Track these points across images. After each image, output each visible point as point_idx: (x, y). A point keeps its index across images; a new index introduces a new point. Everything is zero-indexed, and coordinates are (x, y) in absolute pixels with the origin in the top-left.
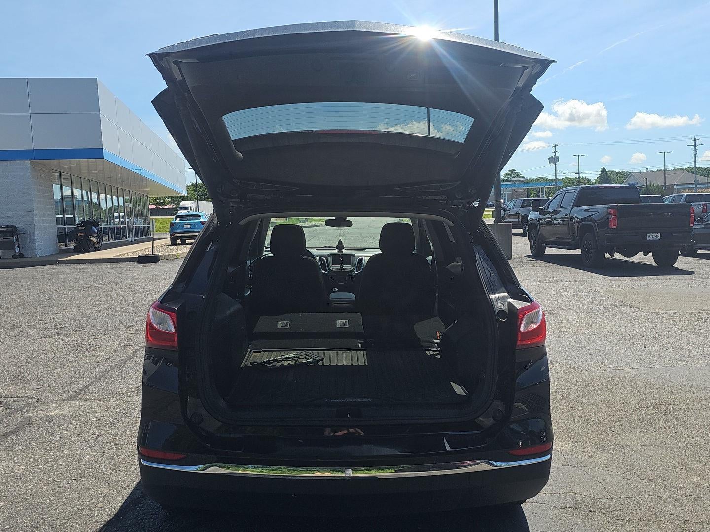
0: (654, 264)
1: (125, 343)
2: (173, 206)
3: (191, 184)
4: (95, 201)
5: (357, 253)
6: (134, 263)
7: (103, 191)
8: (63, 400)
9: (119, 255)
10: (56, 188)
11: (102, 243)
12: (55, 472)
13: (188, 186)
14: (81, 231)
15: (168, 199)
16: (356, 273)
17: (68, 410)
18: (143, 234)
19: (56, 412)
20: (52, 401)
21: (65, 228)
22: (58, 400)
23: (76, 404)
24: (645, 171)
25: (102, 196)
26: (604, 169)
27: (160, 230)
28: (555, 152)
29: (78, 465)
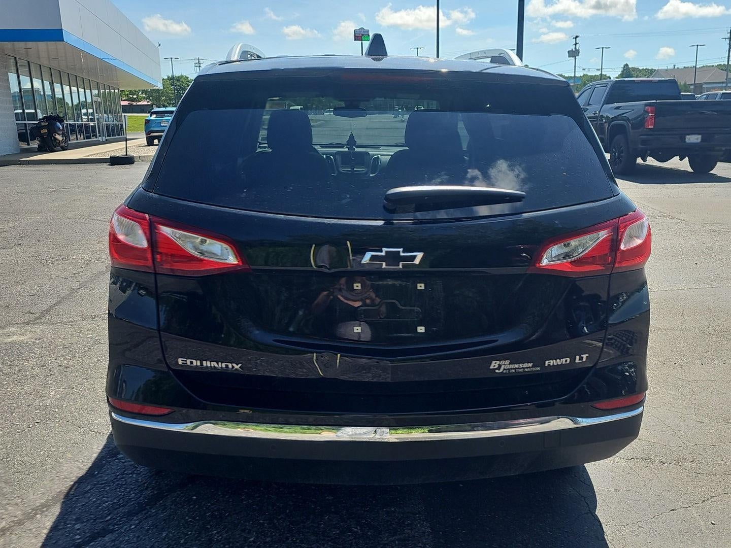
0: (690, 170)
1: (97, 256)
2: (148, 102)
3: (167, 78)
4: (59, 95)
5: (371, 151)
6: (105, 165)
7: (67, 83)
8: (24, 323)
9: (89, 156)
10: (12, 77)
11: (69, 142)
12: (12, 413)
13: (163, 79)
14: (44, 127)
15: (142, 94)
16: (371, 175)
17: (29, 335)
18: (115, 132)
19: (15, 338)
20: (11, 324)
21: (25, 124)
22: (18, 324)
23: (38, 329)
24: (672, 67)
25: (66, 88)
26: (627, 65)
27: (135, 130)
28: (576, 44)
29: (41, 404)
